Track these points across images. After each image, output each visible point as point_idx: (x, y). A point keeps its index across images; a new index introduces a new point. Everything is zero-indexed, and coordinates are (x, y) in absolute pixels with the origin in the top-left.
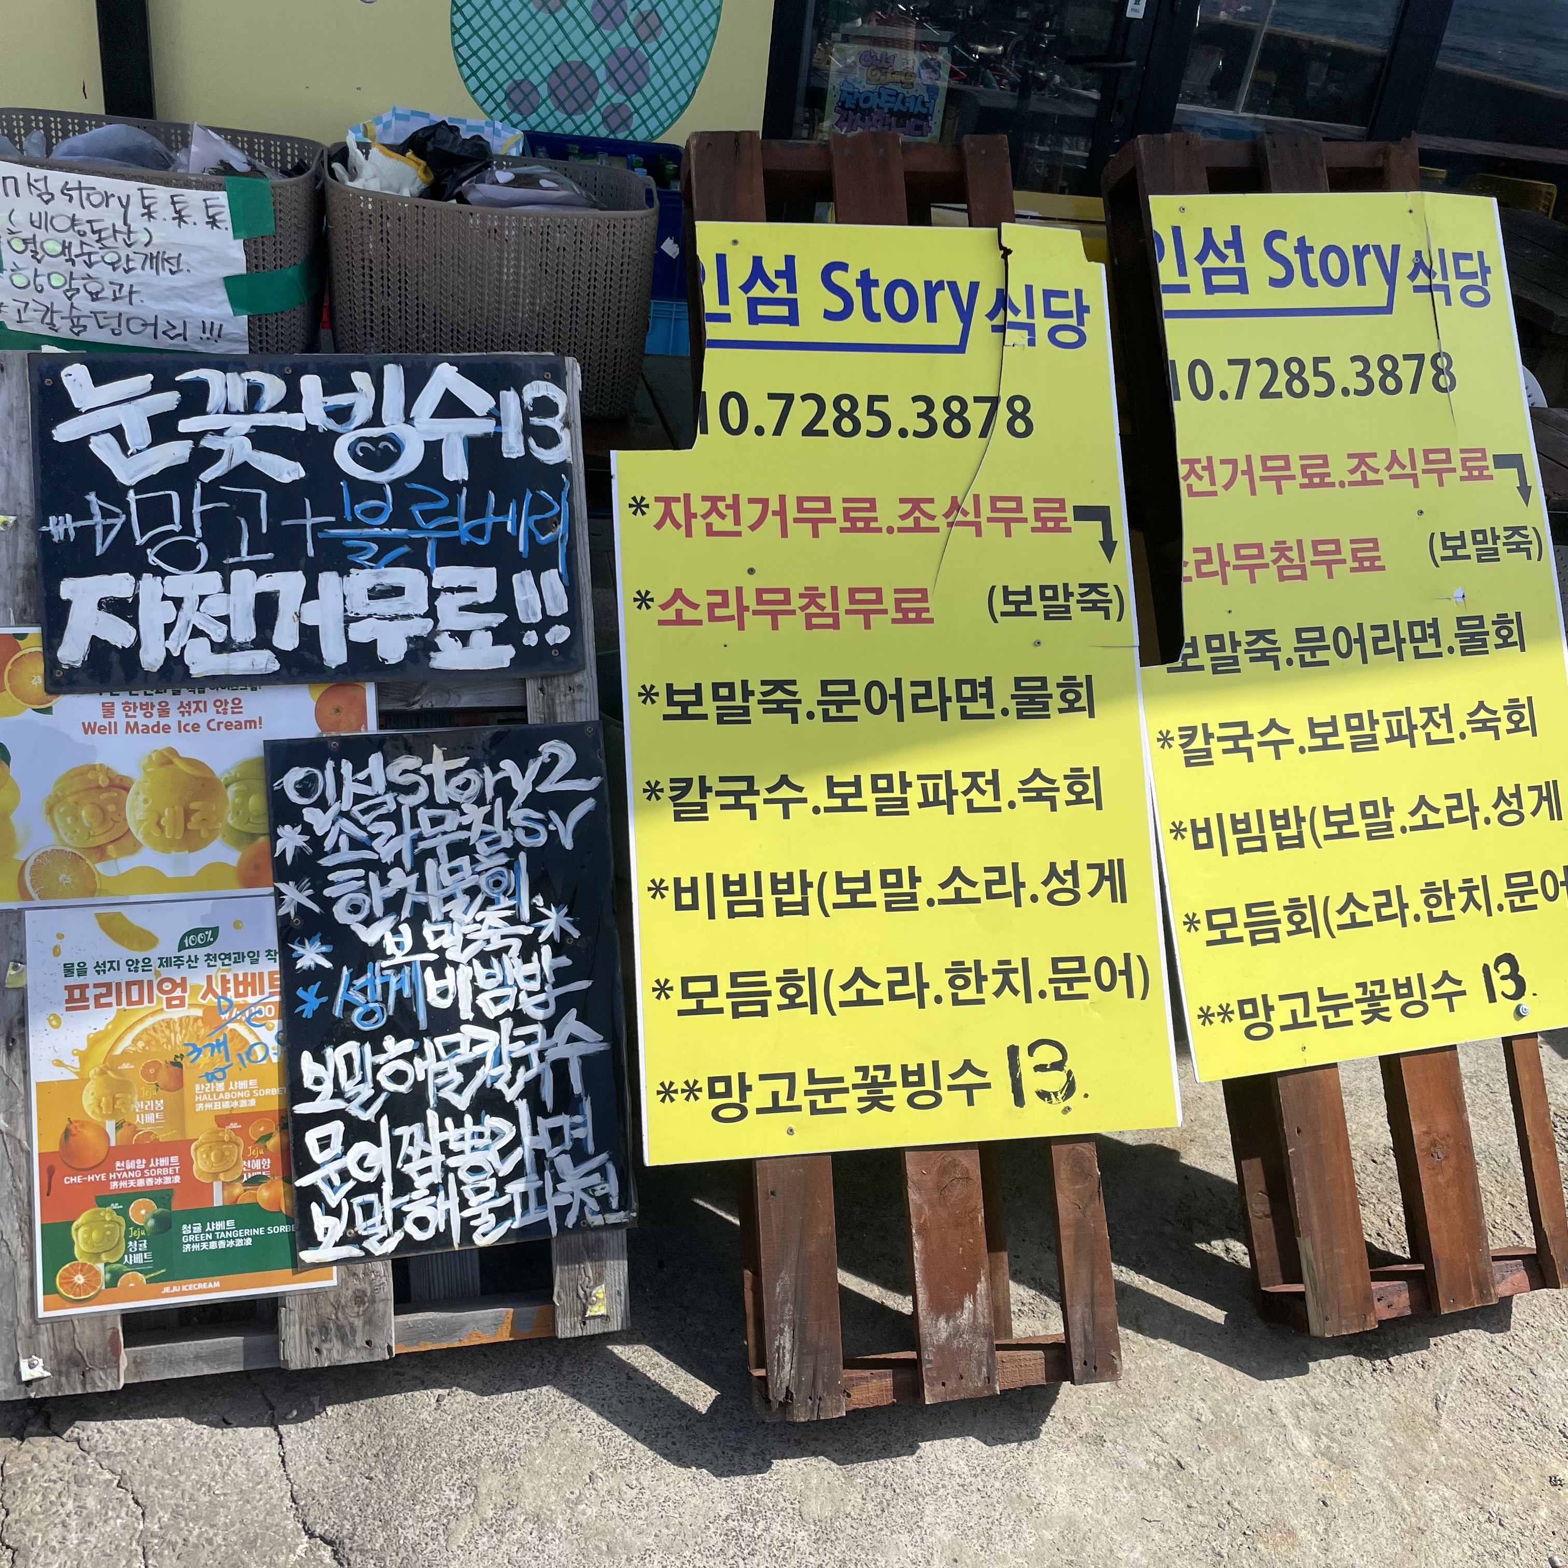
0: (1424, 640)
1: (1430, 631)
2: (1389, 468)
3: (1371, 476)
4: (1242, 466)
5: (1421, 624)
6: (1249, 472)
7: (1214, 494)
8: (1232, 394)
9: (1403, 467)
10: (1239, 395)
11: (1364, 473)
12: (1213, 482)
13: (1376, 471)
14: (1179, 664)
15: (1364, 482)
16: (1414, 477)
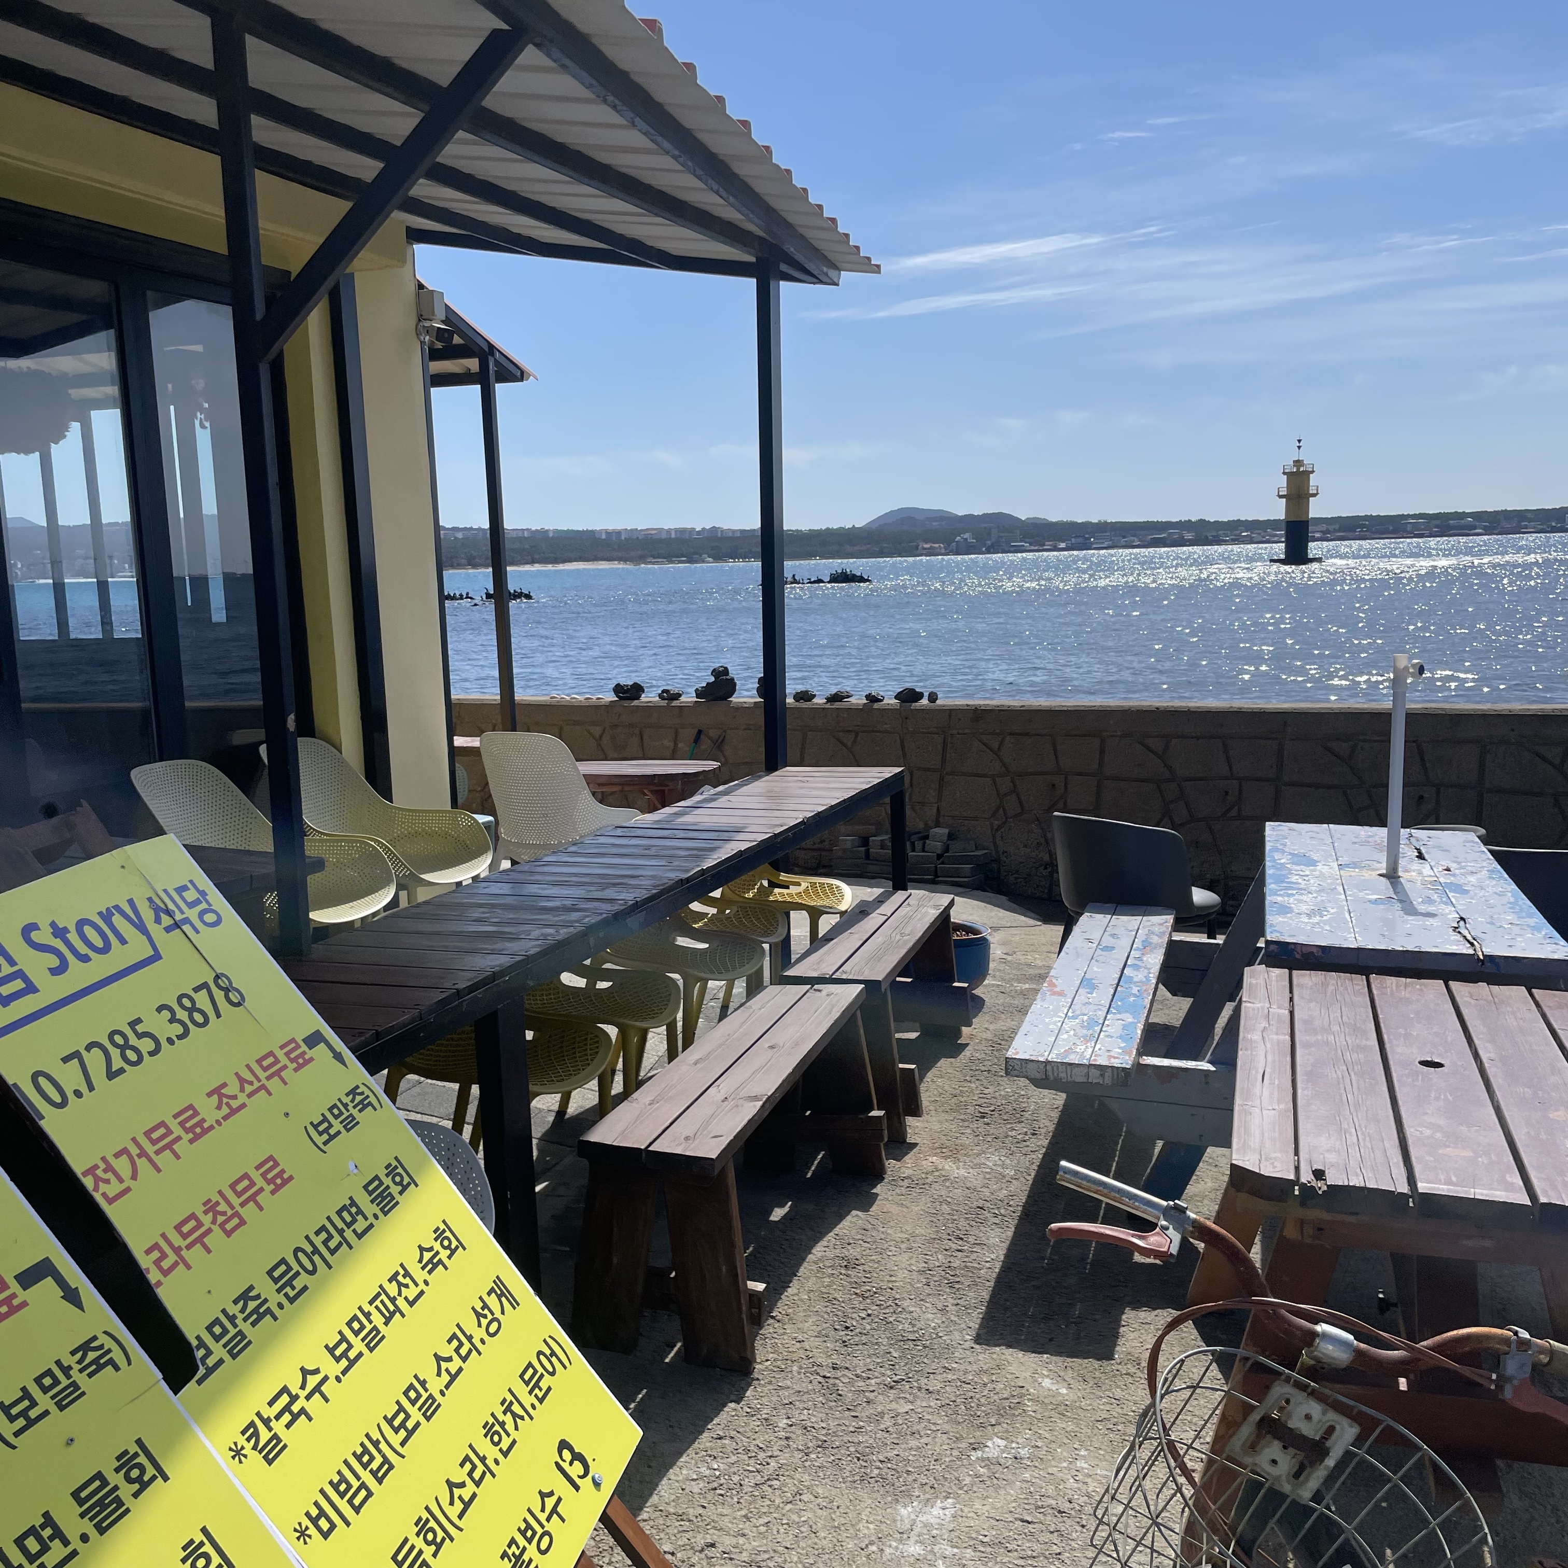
0: (354, 1221)
1: (354, 1210)
2: (242, 1090)
3: (235, 1104)
4: (134, 1151)
5: (344, 1208)
6: (143, 1153)
7: (128, 1190)
8: (84, 1089)
9: (251, 1083)
10: (91, 1088)
11: (228, 1104)
12: (121, 1180)
13: (234, 1097)
14: (202, 1371)
15: (233, 1112)
16: (263, 1087)
